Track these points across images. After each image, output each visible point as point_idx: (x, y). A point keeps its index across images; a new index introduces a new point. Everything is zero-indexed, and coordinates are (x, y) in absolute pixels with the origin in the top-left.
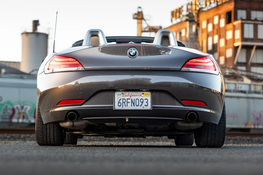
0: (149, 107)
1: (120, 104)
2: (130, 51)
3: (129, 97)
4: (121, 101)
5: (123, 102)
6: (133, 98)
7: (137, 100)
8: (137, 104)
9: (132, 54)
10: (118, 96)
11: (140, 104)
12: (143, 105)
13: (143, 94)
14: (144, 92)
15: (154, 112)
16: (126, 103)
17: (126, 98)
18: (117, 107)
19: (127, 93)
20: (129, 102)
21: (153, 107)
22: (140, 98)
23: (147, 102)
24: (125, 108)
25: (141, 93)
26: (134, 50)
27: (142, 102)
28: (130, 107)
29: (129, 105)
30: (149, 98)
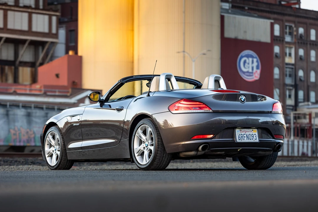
0: (257, 141)
1: (239, 138)
2: (241, 98)
3: (244, 133)
4: (240, 136)
5: (241, 137)
6: (247, 133)
7: (250, 135)
8: (250, 139)
9: (242, 100)
10: (238, 132)
11: (252, 138)
12: (254, 139)
13: (253, 130)
14: (253, 129)
15: (260, 144)
16: (243, 137)
17: (243, 133)
18: (238, 141)
19: (243, 130)
20: (245, 137)
21: (260, 140)
22: (251, 133)
23: (256, 137)
24: (243, 141)
25: (251, 130)
26: (244, 97)
27: (253, 137)
28: (246, 140)
29: (245, 138)
30: (257, 134)
